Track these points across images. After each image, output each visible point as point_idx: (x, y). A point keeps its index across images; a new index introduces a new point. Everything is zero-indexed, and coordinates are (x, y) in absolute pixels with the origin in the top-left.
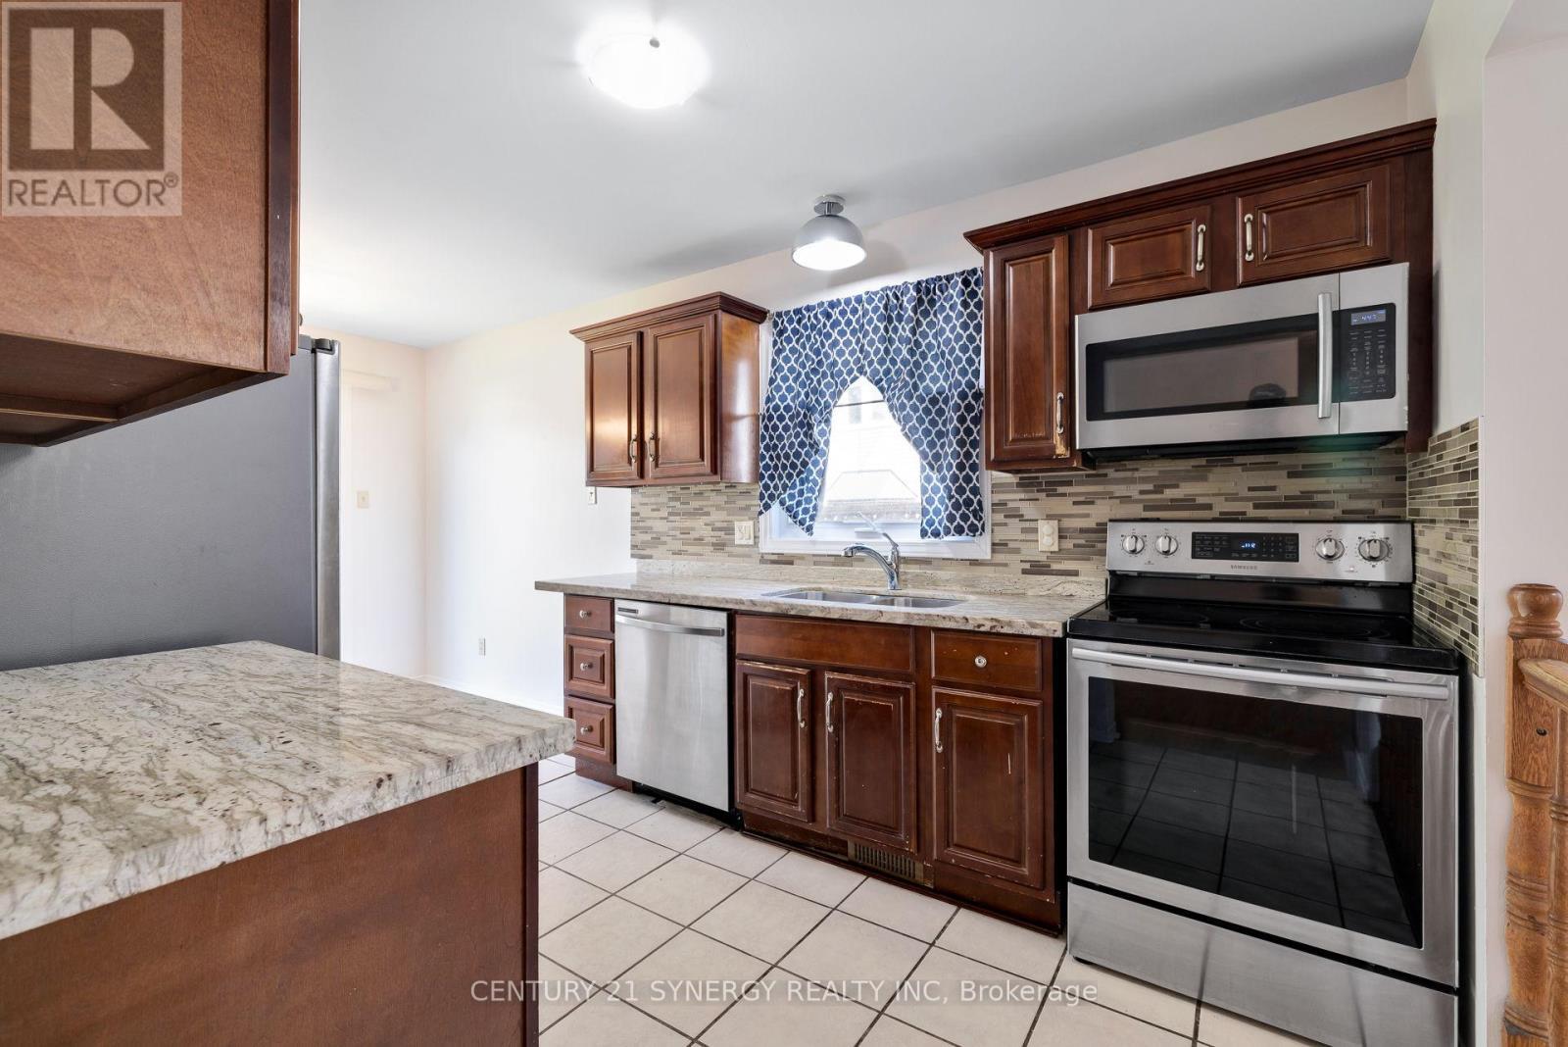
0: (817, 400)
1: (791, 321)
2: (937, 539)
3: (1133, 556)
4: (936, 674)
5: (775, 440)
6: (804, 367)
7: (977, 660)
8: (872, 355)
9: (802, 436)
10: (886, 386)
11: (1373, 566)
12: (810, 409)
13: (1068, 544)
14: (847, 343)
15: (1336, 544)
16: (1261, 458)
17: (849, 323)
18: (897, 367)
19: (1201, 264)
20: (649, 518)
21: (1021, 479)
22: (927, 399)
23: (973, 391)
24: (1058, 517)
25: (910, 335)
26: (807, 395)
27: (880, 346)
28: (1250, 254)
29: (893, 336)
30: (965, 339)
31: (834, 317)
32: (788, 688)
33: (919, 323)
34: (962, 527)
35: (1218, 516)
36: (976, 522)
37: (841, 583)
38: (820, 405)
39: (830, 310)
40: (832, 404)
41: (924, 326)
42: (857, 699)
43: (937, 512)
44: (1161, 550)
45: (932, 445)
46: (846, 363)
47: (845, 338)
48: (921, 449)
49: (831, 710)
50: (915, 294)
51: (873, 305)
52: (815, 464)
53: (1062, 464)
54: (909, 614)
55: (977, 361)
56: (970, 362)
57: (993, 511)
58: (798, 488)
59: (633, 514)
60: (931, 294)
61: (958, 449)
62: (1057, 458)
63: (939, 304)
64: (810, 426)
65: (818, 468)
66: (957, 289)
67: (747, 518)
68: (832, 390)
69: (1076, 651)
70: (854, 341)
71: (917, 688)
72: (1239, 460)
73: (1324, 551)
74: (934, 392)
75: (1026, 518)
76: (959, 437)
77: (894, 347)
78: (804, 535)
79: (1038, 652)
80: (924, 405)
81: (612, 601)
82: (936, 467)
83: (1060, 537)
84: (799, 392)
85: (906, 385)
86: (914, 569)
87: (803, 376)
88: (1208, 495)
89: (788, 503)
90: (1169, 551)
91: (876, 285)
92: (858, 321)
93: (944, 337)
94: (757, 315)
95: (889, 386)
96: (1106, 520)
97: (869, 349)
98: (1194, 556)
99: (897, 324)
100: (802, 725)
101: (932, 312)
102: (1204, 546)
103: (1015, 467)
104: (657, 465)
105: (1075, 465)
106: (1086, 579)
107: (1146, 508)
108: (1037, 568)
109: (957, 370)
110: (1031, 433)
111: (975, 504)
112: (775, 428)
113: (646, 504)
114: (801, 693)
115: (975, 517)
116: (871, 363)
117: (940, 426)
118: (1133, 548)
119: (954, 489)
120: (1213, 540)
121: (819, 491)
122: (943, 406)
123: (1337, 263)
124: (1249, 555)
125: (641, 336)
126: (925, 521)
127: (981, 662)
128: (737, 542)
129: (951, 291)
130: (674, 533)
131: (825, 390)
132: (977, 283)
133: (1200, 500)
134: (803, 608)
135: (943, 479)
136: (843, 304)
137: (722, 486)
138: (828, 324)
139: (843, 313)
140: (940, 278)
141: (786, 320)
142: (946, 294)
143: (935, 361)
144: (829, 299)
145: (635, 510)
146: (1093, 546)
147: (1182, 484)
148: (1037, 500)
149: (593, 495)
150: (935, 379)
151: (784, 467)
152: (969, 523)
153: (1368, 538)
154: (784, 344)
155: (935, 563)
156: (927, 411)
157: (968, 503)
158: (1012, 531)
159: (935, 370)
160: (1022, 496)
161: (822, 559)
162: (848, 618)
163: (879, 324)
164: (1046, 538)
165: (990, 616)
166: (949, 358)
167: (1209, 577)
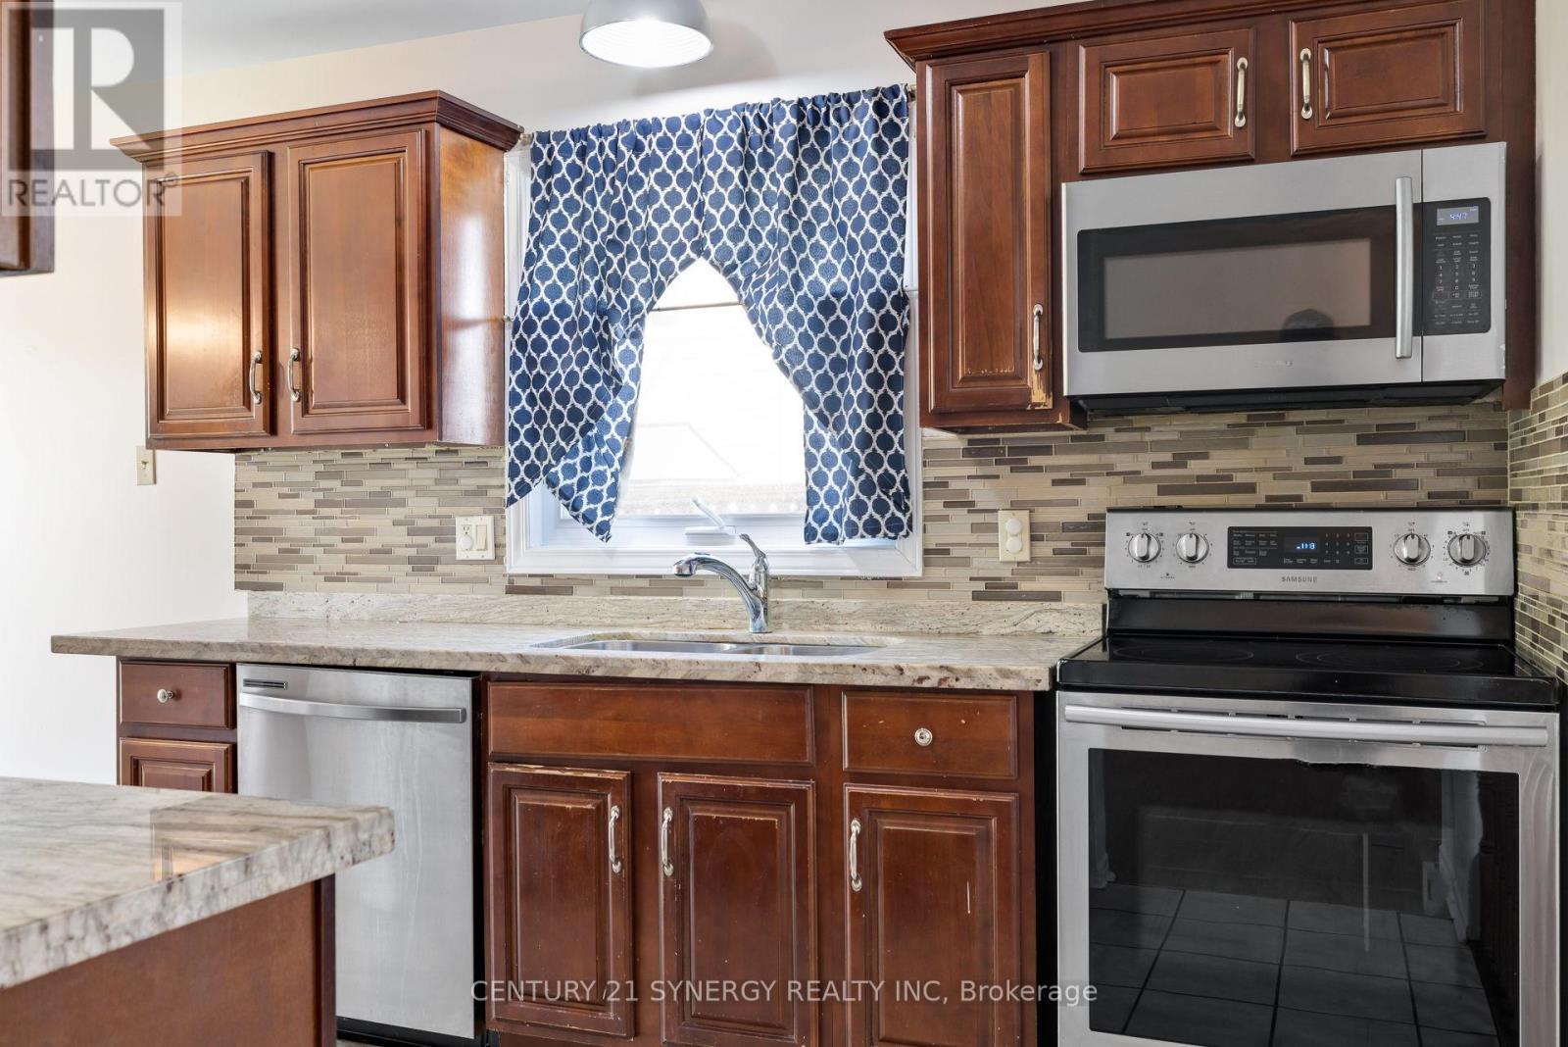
0: (619, 298)
1: (566, 151)
2: (832, 545)
3: (1144, 565)
4: (850, 762)
5: (539, 368)
6: (593, 238)
7: (917, 735)
8: (719, 223)
9: (591, 361)
10: (742, 278)
11: (1467, 573)
12: (605, 314)
13: (1045, 549)
14: (673, 198)
15: (1420, 539)
16: (1321, 414)
17: (675, 162)
18: (761, 246)
19: (1241, 118)
20: (275, 512)
21: (970, 442)
22: (816, 304)
23: (894, 293)
24: (1028, 506)
25: (787, 193)
26: (599, 287)
27: (732, 207)
28: (1307, 109)
29: (755, 191)
30: (879, 205)
31: (647, 150)
32: (589, 806)
33: (801, 173)
34: (877, 522)
35: (1263, 502)
36: (899, 514)
37: (663, 624)
38: (624, 306)
39: (640, 137)
40: (646, 306)
41: (810, 178)
42: (715, 816)
43: (831, 497)
44: (1184, 556)
45: (824, 383)
46: (671, 233)
47: (668, 189)
48: (807, 389)
49: (670, 837)
50: (794, 121)
51: (720, 134)
52: (615, 411)
53: (1041, 419)
54: (805, 665)
55: (899, 243)
56: (889, 244)
57: (926, 496)
58: (582, 455)
59: (239, 504)
60: (821, 123)
61: (870, 390)
62: (1033, 410)
63: (835, 142)
64: (607, 345)
65: (619, 420)
66: (866, 119)
67: (479, 509)
68: (644, 281)
69: (1071, 710)
70: (684, 195)
71: (817, 788)
72: (1293, 416)
73: (1405, 554)
74: (828, 292)
75: (979, 506)
76: (871, 371)
77: (756, 210)
78: (593, 541)
79: (1011, 716)
80: (811, 314)
81: (231, 669)
82: (831, 420)
83: (1033, 538)
84: (584, 282)
85: (780, 278)
86: (790, 597)
87: (592, 253)
88: (1249, 470)
89: (562, 483)
90: (1195, 557)
91: (725, 98)
92: (691, 160)
93: (845, 199)
94: (500, 135)
95: (748, 279)
96: (1102, 510)
97: (713, 211)
98: (1231, 564)
99: (762, 170)
100: (616, 868)
101: (822, 155)
102: (1245, 548)
103: (967, 423)
104: (305, 410)
105: (1060, 421)
106: (1072, 605)
107: (1163, 491)
108: (995, 590)
109: (867, 257)
110: (992, 369)
111: (898, 484)
112: (539, 345)
113: (268, 485)
114: (614, 813)
115: (898, 505)
116: (716, 237)
117: (838, 350)
118: (1144, 554)
119: (862, 458)
120: (1257, 539)
121: (623, 461)
122: (843, 317)
123: (1421, 131)
124: (1307, 562)
125: (270, 161)
126: (811, 513)
127: (924, 737)
128: (460, 555)
129: (856, 122)
130: (324, 539)
131: (632, 279)
132: (898, 111)
133: (1239, 478)
134: (617, 664)
135: (844, 442)
136: (664, 128)
137: (429, 450)
138: (637, 162)
139: (664, 144)
140: (836, 98)
141: (557, 148)
142: (847, 125)
143: (829, 240)
144: (640, 118)
145: (242, 497)
146: (1084, 552)
147: (1214, 453)
148: (997, 477)
149: (149, 467)
150: (828, 271)
151: (557, 417)
152: (888, 515)
153: (1460, 533)
154: (556, 193)
155: (827, 585)
156: (817, 325)
157: (887, 482)
158: (957, 529)
159: (829, 255)
160: (973, 471)
161: (627, 583)
162: (699, 678)
163: (731, 169)
164: (1011, 541)
165: (938, 664)
166: (854, 235)
167: (1251, 596)
